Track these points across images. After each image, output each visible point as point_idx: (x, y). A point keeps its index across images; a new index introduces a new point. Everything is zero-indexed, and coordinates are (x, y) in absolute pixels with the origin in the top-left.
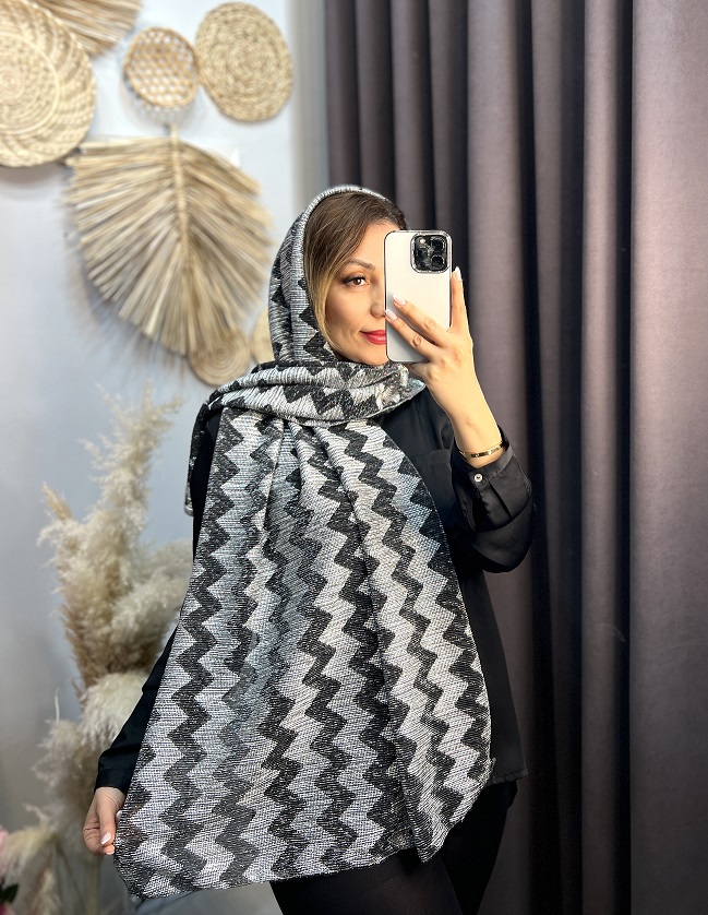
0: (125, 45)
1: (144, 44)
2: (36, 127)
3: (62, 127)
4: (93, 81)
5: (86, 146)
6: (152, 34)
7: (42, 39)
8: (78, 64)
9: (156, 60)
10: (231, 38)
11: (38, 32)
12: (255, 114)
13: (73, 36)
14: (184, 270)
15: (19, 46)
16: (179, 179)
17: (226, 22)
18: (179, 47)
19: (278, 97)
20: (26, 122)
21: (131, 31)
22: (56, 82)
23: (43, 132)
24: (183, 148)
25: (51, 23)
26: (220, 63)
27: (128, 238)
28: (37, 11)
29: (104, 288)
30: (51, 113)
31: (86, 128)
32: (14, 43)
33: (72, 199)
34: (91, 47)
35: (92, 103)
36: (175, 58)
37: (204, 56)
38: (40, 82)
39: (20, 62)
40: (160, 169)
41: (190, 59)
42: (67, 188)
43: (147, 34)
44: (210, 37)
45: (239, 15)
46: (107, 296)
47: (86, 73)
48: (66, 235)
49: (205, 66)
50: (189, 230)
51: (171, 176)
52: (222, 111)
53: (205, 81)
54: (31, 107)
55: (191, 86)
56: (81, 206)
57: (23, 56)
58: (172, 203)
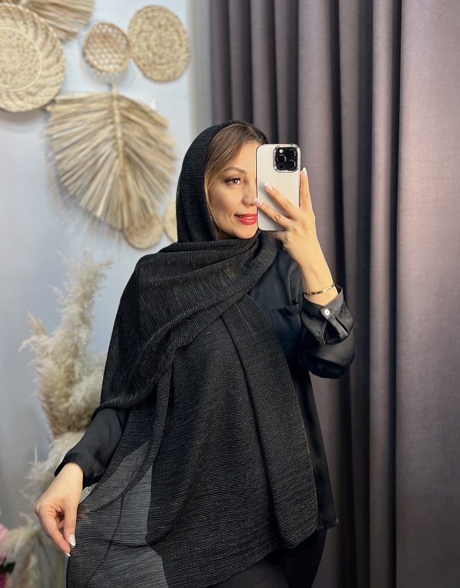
0: (84, 34)
1: (95, 33)
2: (28, 86)
3: (44, 87)
4: (64, 57)
5: (59, 98)
6: (101, 27)
7: (31, 31)
8: (54, 47)
9: (103, 43)
10: (151, 28)
11: (29, 27)
12: (166, 77)
13: (51, 29)
14: (121, 176)
15: (17, 36)
16: (117, 119)
17: (148, 18)
18: (118, 34)
19: (180, 65)
20: (22, 84)
21: (87, 25)
22: (41, 59)
23: (33, 90)
24: (120, 98)
25: (37, 21)
26: (144, 44)
27: (85, 156)
28: (28, 14)
29: (70, 188)
30: (37, 78)
31: (58, 87)
32: (14, 34)
33: (50, 132)
34: (62, 35)
35: (62, 71)
36: (115, 42)
37: (134, 40)
38: (30, 58)
39: (18, 46)
40: (105, 112)
41: (124, 42)
42: (47, 125)
43: (98, 26)
44: (138, 28)
45: (156, 14)
46: (72, 193)
47: (59, 52)
48: (46, 154)
49: (134, 46)
50: (124, 151)
51: (112, 117)
52: (145, 75)
53: (134, 55)
54: (25, 75)
55: (125, 59)
56: (56, 136)
57: (20, 43)
58: (113, 134)
